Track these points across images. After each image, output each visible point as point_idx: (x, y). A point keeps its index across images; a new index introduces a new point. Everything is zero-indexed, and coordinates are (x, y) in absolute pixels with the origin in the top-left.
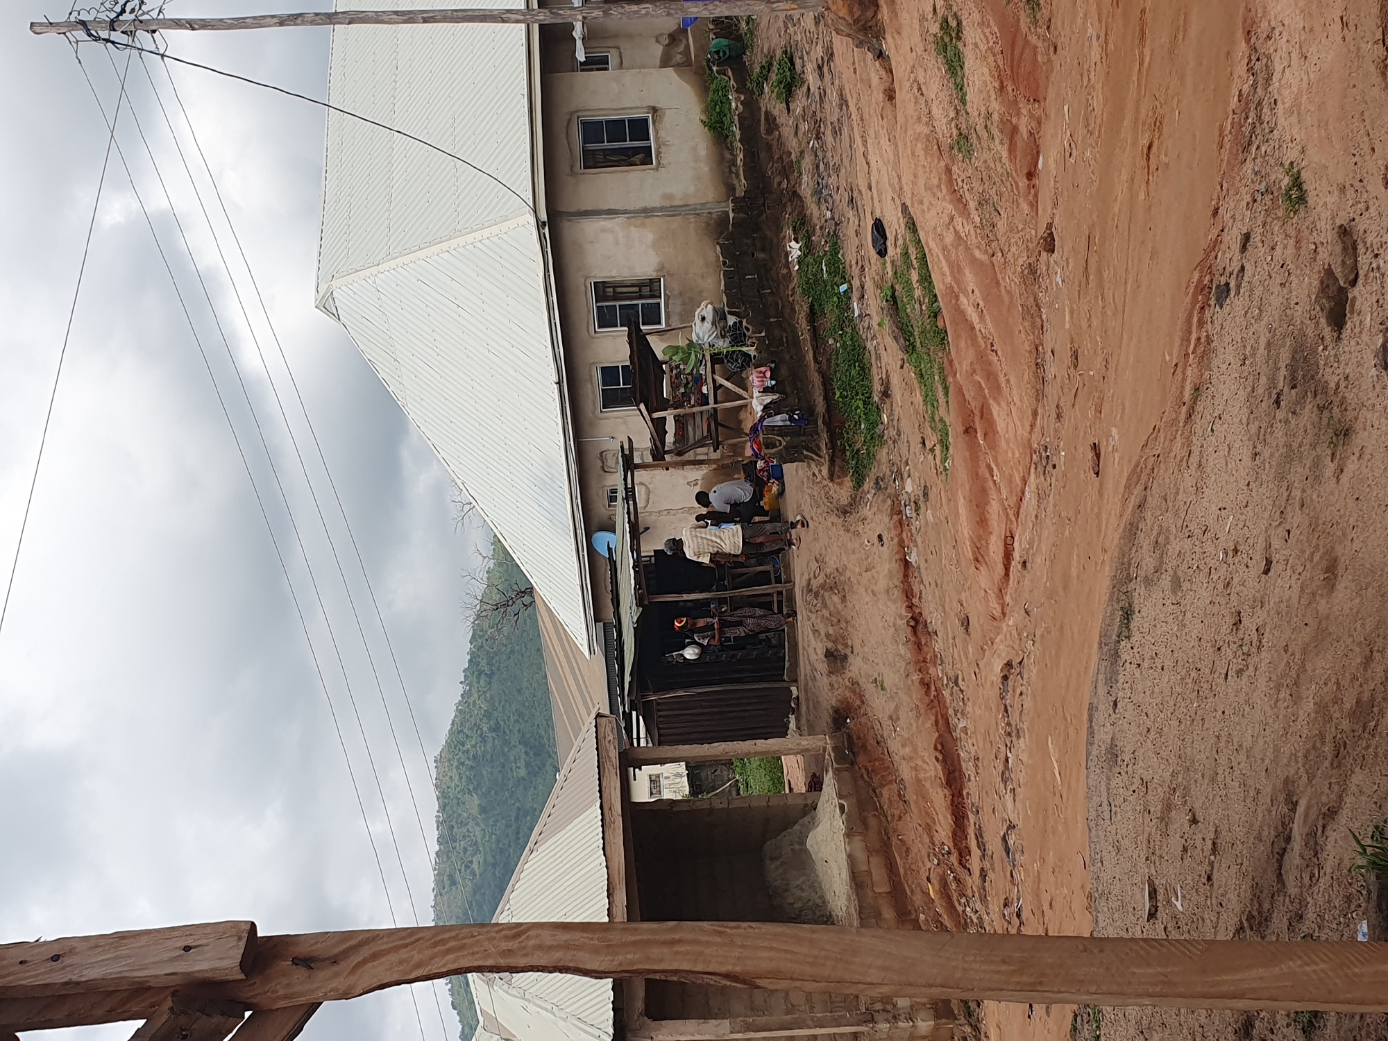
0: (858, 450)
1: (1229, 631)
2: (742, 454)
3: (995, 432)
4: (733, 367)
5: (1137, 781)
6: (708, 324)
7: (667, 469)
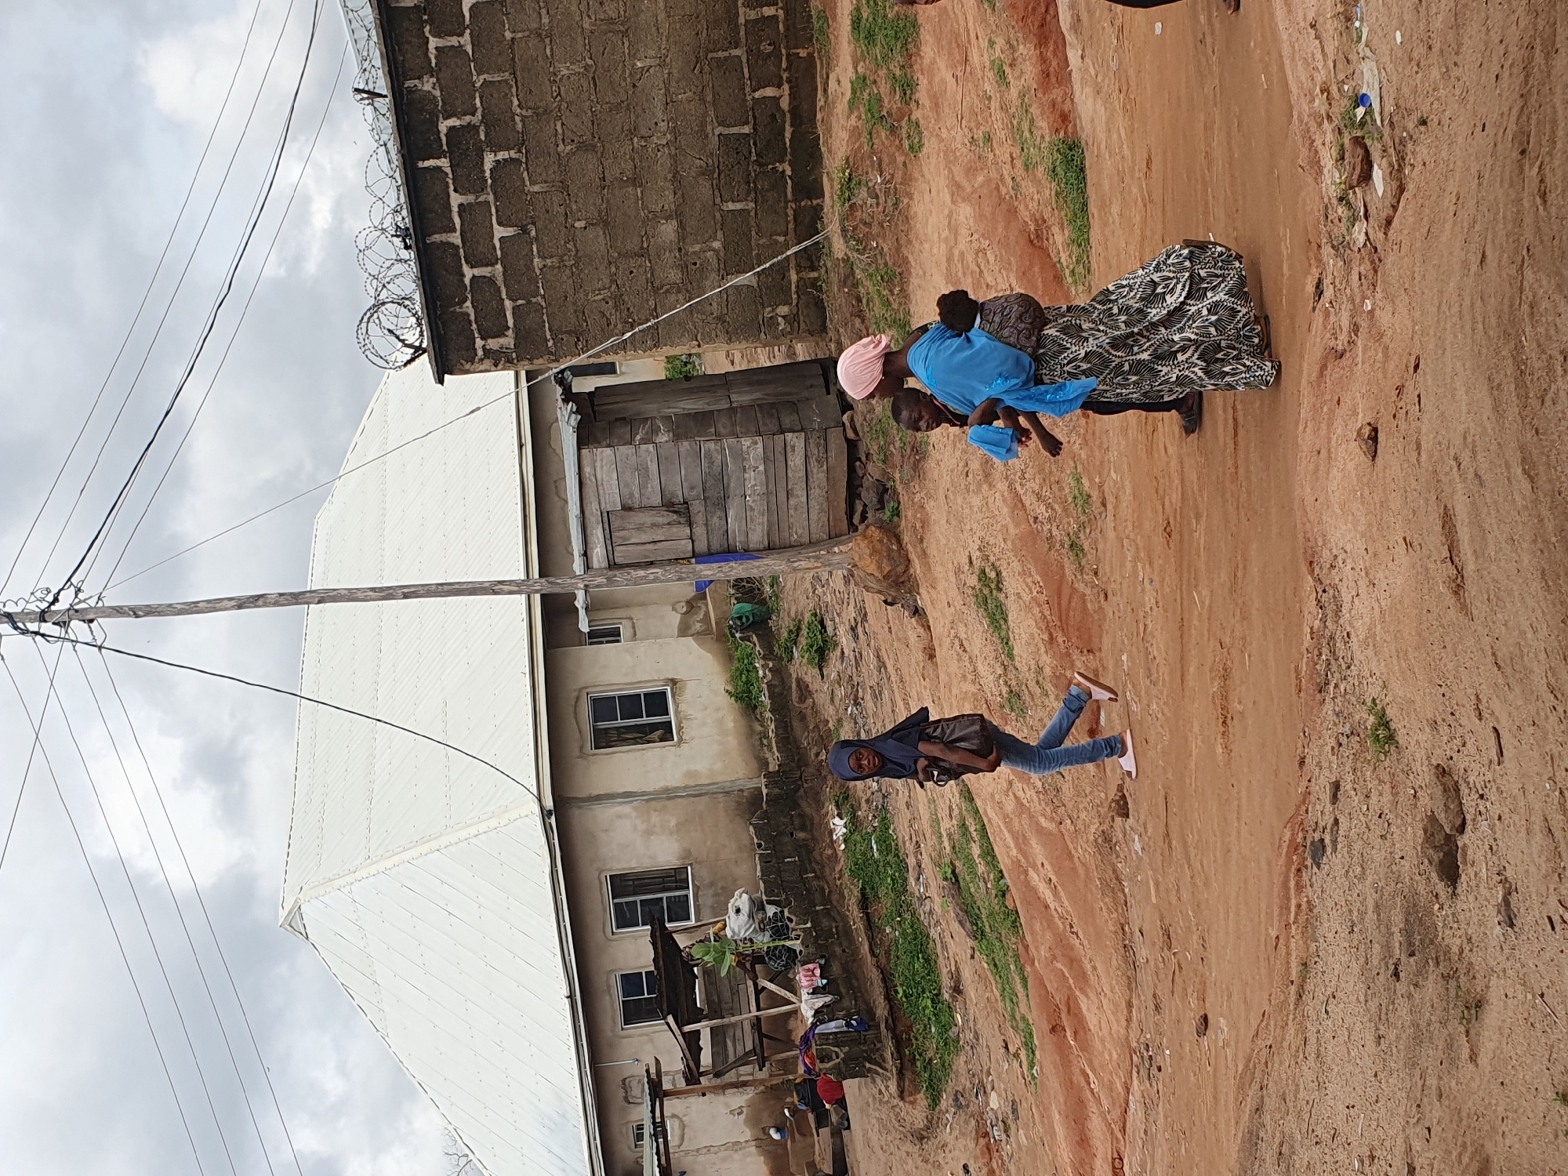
0: (931, 1060)
2: (793, 1071)
3: (1088, 1030)
4: (776, 966)
6: (744, 916)
7: (704, 1095)
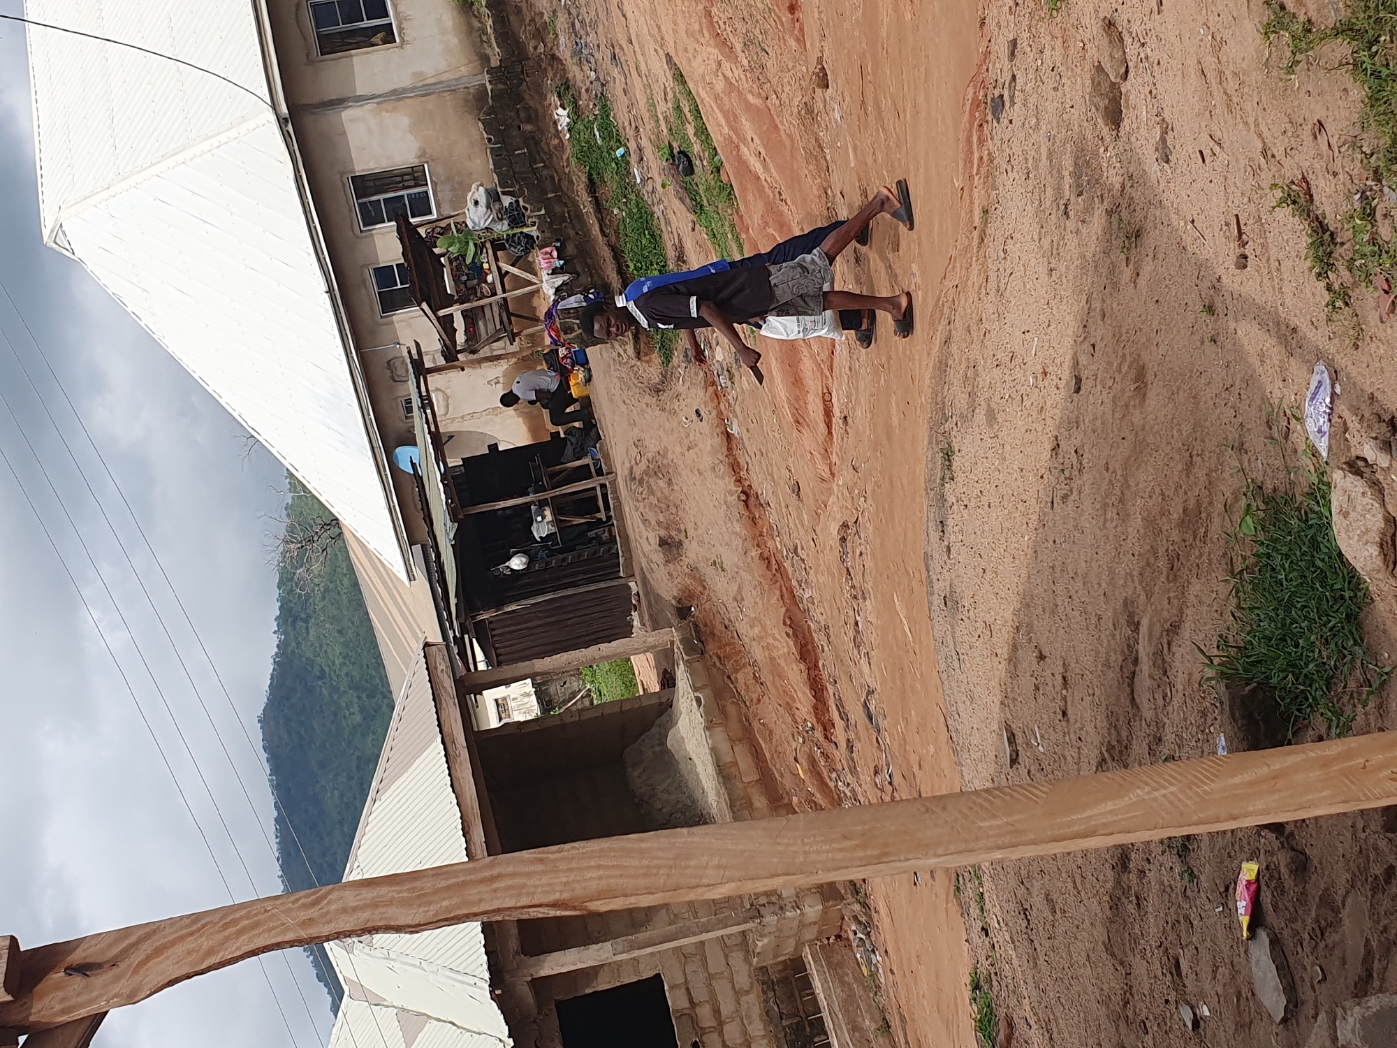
1: (1049, 457)
2: (541, 344)
5: (980, 624)
6: (482, 208)
7: (463, 370)
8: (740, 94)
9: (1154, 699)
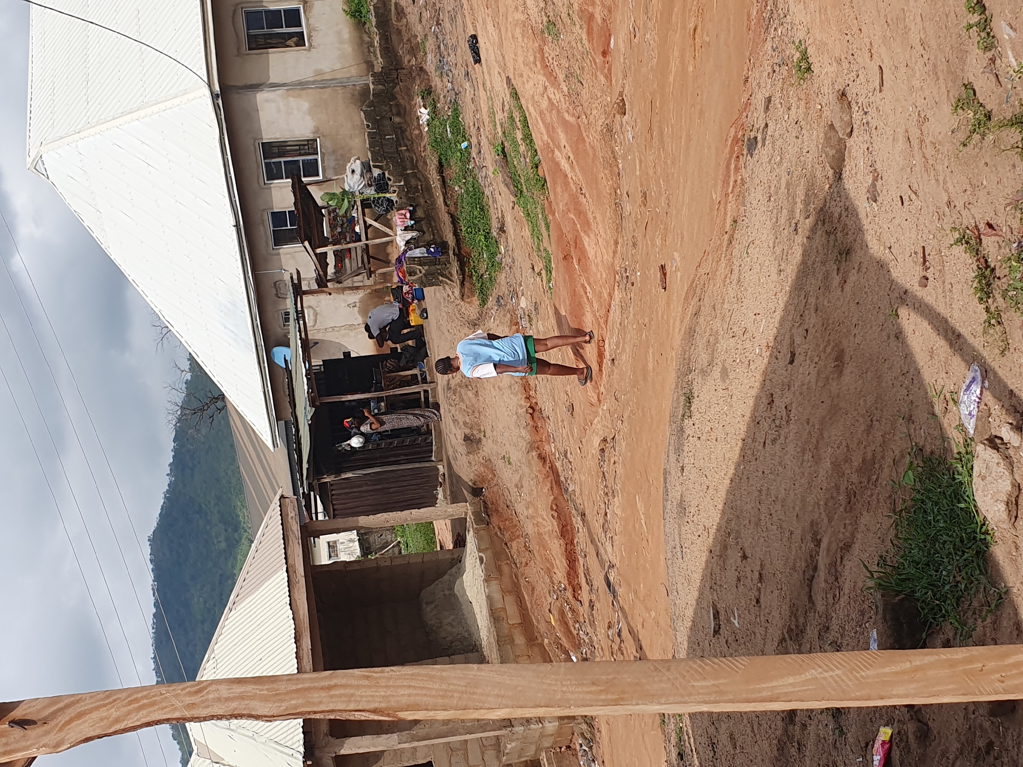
0: (482, 275)
1: (765, 409)
2: (391, 281)
3: (587, 258)
4: (380, 210)
5: (701, 527)
6: (357, 176)
7: (330, 294)
8: (559, 112)
9: (826, 598)
